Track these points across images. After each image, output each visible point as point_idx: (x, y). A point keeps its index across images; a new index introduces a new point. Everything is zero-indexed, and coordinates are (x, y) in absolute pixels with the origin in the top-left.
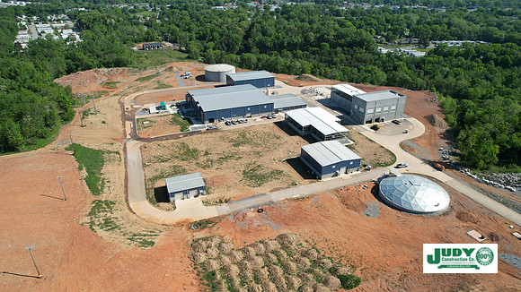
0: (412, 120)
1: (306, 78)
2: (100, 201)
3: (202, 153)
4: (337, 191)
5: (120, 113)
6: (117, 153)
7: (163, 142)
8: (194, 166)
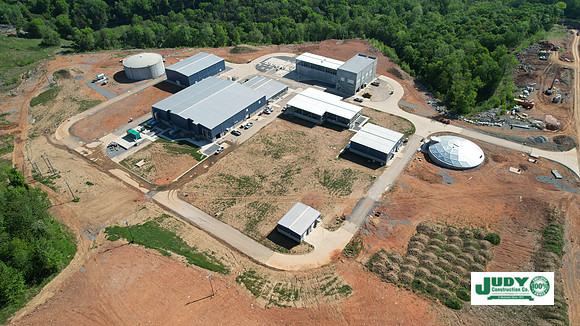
0: (382, 77)
1: (243, 49)
2: (240, 277)
3: (258, 179)
4: (406, 170)
5: (84, 162)
6: (167, 216)
7: (197, 181)
8: (269, 197)
